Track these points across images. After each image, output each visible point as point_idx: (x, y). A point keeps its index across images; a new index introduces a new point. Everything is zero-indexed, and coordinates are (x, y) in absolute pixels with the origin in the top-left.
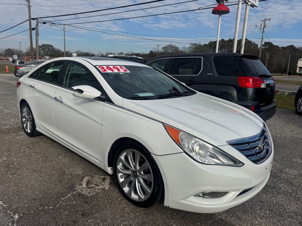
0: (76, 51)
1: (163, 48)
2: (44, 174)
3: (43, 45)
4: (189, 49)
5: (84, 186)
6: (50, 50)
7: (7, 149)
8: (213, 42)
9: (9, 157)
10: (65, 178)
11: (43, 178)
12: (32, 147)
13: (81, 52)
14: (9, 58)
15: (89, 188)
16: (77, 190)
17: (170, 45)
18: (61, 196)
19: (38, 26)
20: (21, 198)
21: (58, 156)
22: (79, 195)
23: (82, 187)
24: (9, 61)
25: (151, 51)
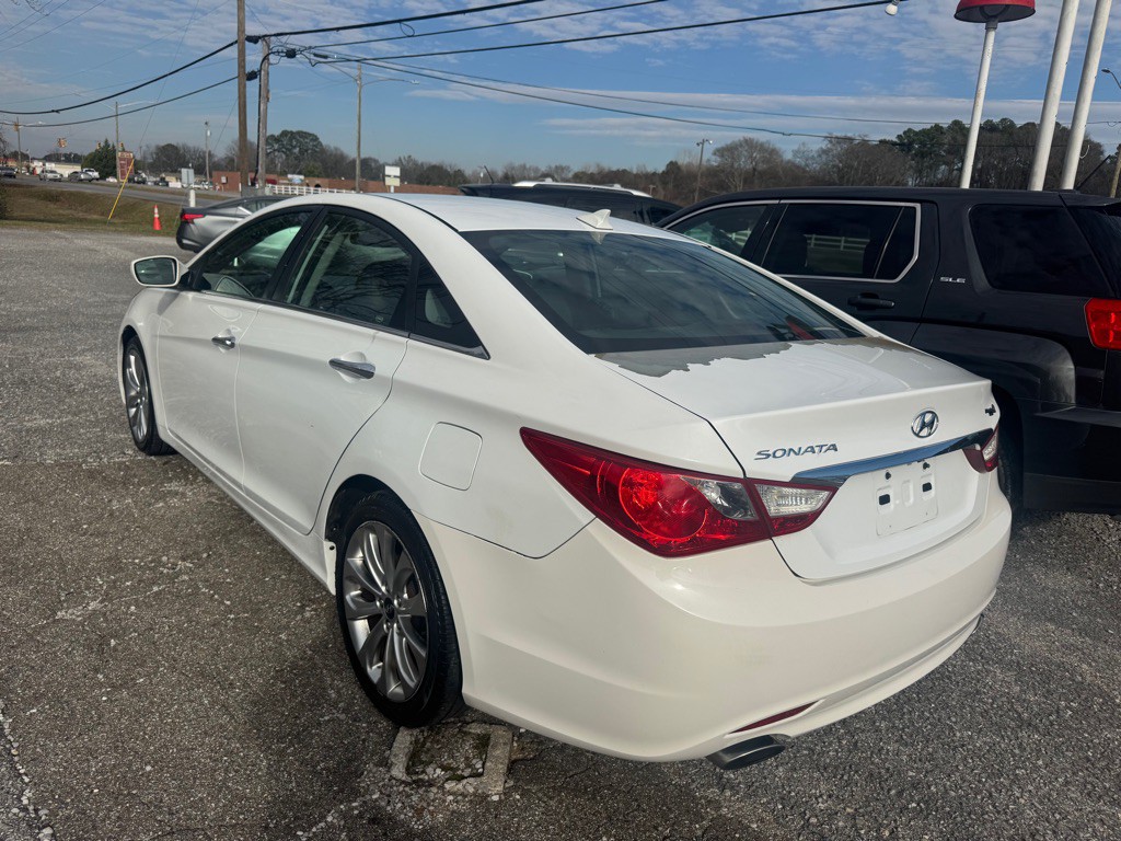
0: (400, 159)
1: (720, 152)
2: (239, 694)
3: (285, 133)
4: (820, 156)
5: (398, 771)
6: (306, 151)
7: (109, 559)
8: (916, 133)
9: (111, 601)
10: (319, 724)
11: (232, 717)
12: (205, 555)
13: (415, 164)
14: (167, 179)
15: (419, 783)
16: (367, 790)
17: (746, 141)
18: (296, 818)
19: (269, 64)
20: (130, 819)
21: (303, 607)
22: (373, 821)
23: (388, 776)
24: (165, 188)
25: (671, 163)
